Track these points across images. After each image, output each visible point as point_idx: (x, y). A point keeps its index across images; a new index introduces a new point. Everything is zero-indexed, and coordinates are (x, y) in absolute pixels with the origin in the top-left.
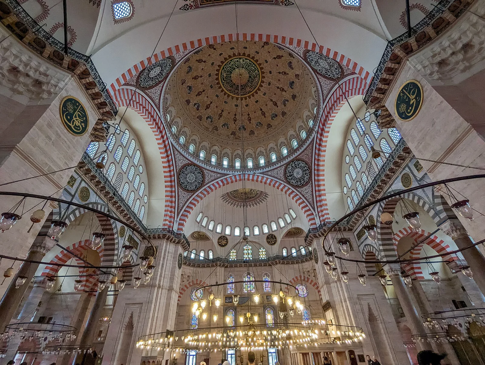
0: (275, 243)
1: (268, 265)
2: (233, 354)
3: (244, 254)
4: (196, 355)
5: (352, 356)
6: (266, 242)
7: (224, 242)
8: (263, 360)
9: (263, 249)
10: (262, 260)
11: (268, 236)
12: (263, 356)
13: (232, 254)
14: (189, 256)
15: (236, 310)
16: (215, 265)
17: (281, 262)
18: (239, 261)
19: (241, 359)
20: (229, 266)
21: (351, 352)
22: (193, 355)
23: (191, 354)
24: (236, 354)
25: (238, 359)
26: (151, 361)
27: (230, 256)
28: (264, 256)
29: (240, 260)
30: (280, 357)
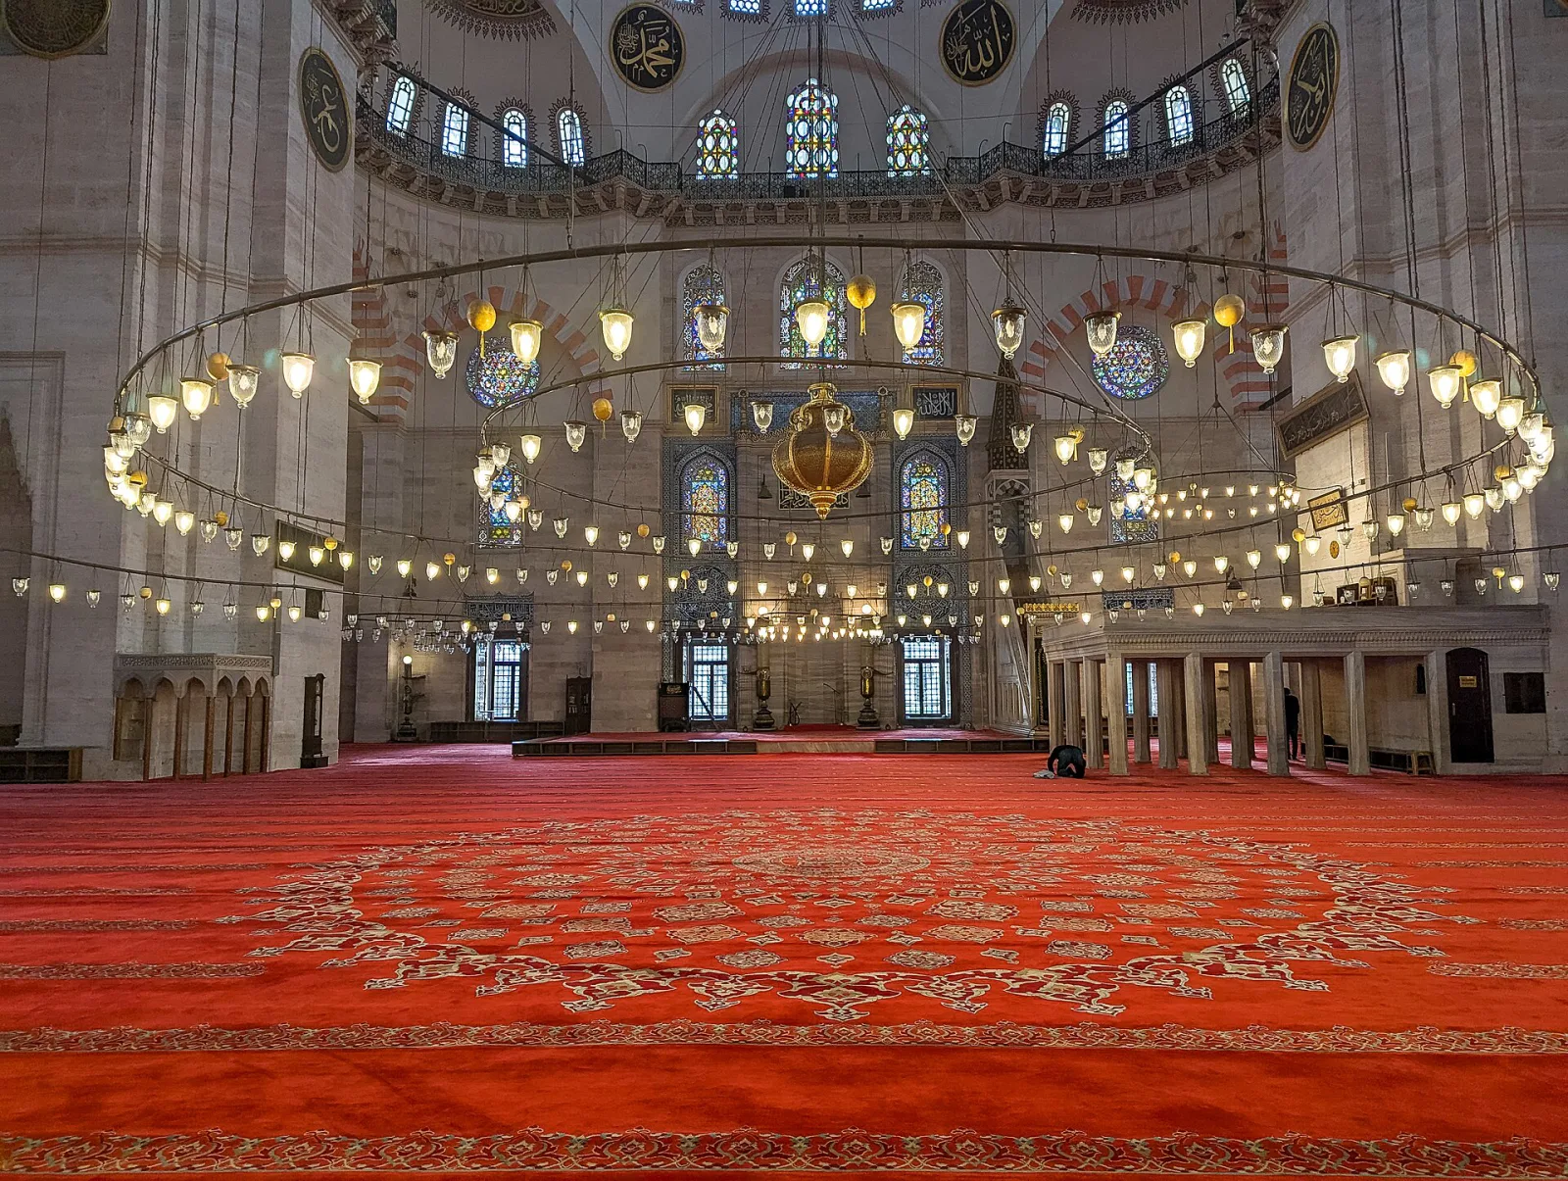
0: (998, 66)
1: (937, 211)
2: (722, 663)
3: (789, 142)
4: (524, 664)
5: (1468, 681)
6: (937, 62)
7: (654, 59)
8: (872, 688)
9: (915, 111)
10: (901, 182)
11: (955, 18)
12: (876, 673)
13: (710, 142)
14: (424, 133)
15: (734, 460)
16: (600, 201)
17: (1027, 192)
18: (754, 186)
19: (758, 683)
20: (689, 215)
21: (1466, 661)
22: (513, 664)
23: (499, 657)
24: (731, 663)
25: (745, 682)
26: (180, 681)
27: (699, 153)
28: (915, 160)
29: (761, 175)
30: (963, 682)
